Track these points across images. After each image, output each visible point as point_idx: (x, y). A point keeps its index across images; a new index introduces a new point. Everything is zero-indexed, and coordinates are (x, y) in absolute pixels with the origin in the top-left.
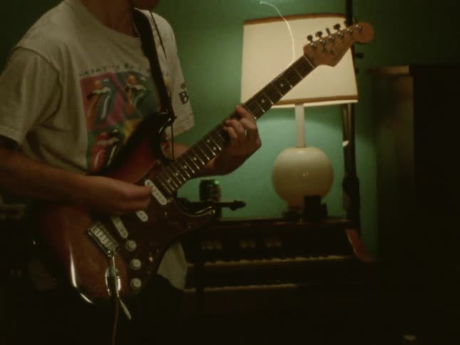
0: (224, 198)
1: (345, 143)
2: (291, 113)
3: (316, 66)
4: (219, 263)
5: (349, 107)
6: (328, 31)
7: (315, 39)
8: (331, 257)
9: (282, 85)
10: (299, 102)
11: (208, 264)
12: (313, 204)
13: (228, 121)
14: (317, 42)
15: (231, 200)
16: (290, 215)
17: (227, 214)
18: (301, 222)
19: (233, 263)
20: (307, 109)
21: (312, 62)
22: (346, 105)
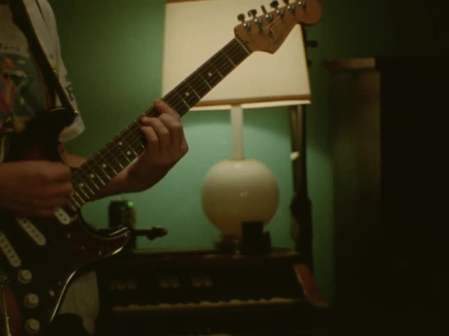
0: (140, 225)
1: (294, 155)
2: (225, 116)
3: (251, 52)
4: (133, 307)
5: (300, 110)
6: (263, 8)
7: (247, 19)
8: (274, 300)
9: (210, 74)
10: (236, 103)
11: (119, 309)
12: (253, 232)
13: (146, 119)
14: (251, 22)
15: (149, 227)
16: (224, 247)
17: (143, 243)
18: (237, 255)
19: (150, 307)
20: (246, 111)
21: (247, 47)
22: (295, 107)
